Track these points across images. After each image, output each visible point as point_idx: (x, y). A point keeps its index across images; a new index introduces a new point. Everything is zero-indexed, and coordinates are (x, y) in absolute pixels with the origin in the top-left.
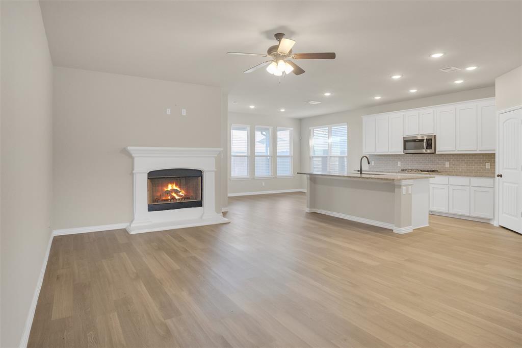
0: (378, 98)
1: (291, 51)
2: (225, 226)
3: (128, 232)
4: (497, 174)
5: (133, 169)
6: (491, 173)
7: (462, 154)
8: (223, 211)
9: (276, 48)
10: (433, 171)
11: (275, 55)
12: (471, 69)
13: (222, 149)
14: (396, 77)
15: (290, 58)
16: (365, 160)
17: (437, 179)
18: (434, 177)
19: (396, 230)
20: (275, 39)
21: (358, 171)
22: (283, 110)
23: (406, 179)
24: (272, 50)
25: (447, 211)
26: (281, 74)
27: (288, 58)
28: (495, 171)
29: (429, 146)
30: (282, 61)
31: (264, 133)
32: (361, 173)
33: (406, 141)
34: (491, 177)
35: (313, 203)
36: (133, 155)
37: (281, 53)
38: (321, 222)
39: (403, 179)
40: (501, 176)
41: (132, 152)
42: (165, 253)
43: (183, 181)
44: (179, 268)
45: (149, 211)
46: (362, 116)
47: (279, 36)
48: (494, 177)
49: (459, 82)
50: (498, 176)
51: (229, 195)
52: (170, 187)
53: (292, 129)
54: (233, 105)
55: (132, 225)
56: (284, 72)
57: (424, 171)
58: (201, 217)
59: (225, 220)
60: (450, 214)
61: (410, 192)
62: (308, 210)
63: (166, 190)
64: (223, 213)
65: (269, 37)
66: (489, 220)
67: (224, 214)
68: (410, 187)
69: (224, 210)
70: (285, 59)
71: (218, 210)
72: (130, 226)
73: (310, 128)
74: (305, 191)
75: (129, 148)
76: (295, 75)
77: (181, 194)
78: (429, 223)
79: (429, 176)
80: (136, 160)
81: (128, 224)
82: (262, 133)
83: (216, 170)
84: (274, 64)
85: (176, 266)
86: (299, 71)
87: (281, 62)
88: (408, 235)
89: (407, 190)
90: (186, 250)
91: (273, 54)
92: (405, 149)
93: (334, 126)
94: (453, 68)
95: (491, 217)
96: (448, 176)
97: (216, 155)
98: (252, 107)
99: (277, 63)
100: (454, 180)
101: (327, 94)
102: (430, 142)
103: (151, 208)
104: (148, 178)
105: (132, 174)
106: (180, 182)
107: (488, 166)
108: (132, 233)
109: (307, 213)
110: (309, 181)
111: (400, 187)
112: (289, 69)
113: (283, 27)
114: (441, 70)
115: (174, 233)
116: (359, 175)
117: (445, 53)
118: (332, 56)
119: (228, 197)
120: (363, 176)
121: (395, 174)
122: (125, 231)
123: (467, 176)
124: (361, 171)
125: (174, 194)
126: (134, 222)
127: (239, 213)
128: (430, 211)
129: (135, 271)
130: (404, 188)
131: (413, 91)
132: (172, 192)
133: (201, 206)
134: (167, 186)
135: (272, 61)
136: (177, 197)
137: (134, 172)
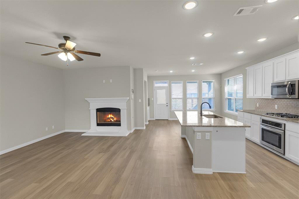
9: (64, 44)
11: (64, 49)
15: (74, 52)
20: (64, 39)
24: (61, 45)
29: (293, 91)
30: (69, 53)
36: (89, 102)
37: (68, 48)
45: (97, 126)
47: (67, 38)
52: (110, 116)
53: (214, 81)
73: (225, 79)
77: (114, 119)
89: (204, 136)
91: (62, 48)
92: (272, 94)
99: (67, 54)
102: (293, 88)
104: (97, 112)
108: (82, 135)
111: (194, 132)
118: (99, 55)
126: (90, 130)
131: (262, 40)
132: (110, 118)
133: (120, 126)
134: (108, 116)
135: (62, 52)
136: (113, 121)
137: (90, 109)
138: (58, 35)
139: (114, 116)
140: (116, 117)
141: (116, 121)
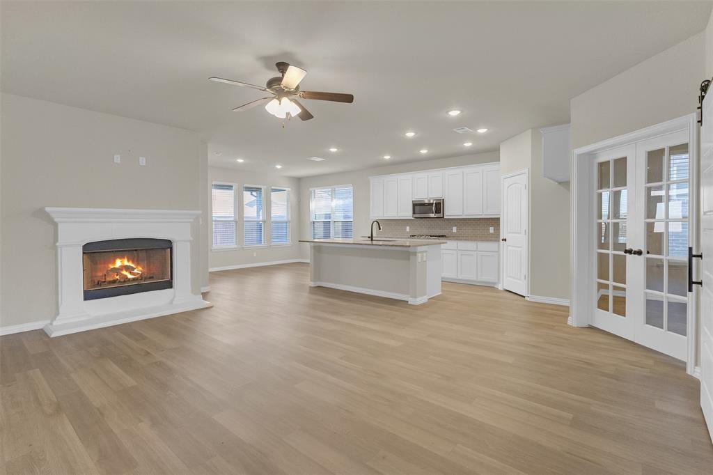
0: (387, 157)
1: (297, 87)
2: (206, 311)
3: (47, 335)
4: (501, 238)
5: (56, 240)
6: (496, 237)
7: (468, 219)
8: (202, 292)
9: (279, 80)
10: (443, 236)
11: (277, 90)
12: (482, 131)
13: (201, 212)
14: (410, 135)
15: (296, 97)
16: (375, 225)
17: (450, 245)
18: (446, 243)
19: (411, 301)
20: (277, 69)
21: (369, 237)
22: (279, 167)
23: (421, 245)
24: (271, 83)
25: (475, 279)
26: (285, 117)
27: (294, 97)
28: (499, 235)
29: (438, 211)
30: (286, 98)
31: (254, 193)
32: (372, 240)
33: (415, 205)
34: (496, 241)
35: (317, 275)
36: (56, 220)
37: (286, 87)
38: (328, 297)
39: (419, 246)
40: (505, 240)
41: (53, 215)
42: (111, 362)
43: (143, 255)
44: (136, 384)
45: (85, 299)
46: (370, 177)
47: (282, 67)
48: (499, 241)
49: (468, 144)
50: (503, 240)
51: (211, 270)
52: (118, 263)
53: (290, 189)
54: (215, 156)
55: (55, 323)
56: (288, 114)
57: (433, 236)
58: (171, 303)
59: (207, 303)
60: (478, 282)
61: (425, 259)
62: (312, 284)
63: (112, 267)
64: (202, 293)
65: (268, 67)
66: (495, 283)
67: (205, 295)
68: (425, 254)
69: (204, 290)
70: (290, 98)
71: (194, 291)
72: (51, 324)
73: (311, 189)
74: (308, 261)
75: (47, 209)
76: (300, 120)
77: (136, 271)
78: (442, 291)
79: (438, 241)
80: (60, 227)
81: (48, 322)
82: (252, 194)
83: (192, 239)
84: (275, 102)
85: (130, 381)
86: (306, 116)
87: (285, 100)
88: (424, 306)
89: (422, 258)
90: (148, 353)
91: (275, 89)
92: (414, 213)
93: (338, 187)
94: (466, 129)
95: (497, 281)
96: (476, 242)
97: (192, 220)
98: (240, 161)
99: (280, 101)
100: (463, 245)
101: (333, 150)
102: (439, 206)
103: (88, 296)
104: (84, 253)
105: (54, 248)
106: (138, 257)
107: (492, 230)
108: (53, 335)
109: (310, 287)
110: (312, 250)
111: (415, 254)
112: (295, 110)
113: (287, 54)
114: (455, 130)
115: (128, 330)
116: (370, 242)
117: (462, 111)
118: (348, 99)
119: (210, 273)
120: (374, 243)
121: (405, 240)
122: (41, 333)
123: (475, 240)
124: (371, 237)
125: (125, 273)
126: (58, 318)
127: (224, 293)
128: (442, 278)
129: (55, 400)
130: (419, 255)
131: (424, 152)
132: (122, 270)
133: (171, 287)
134: (114, 263)
135: (273, 98)
136: (130, 276)
137: (57, 244)
138: (266, 60)
139: (133, 262)
140: (138, 264)
141: (141, 277)
